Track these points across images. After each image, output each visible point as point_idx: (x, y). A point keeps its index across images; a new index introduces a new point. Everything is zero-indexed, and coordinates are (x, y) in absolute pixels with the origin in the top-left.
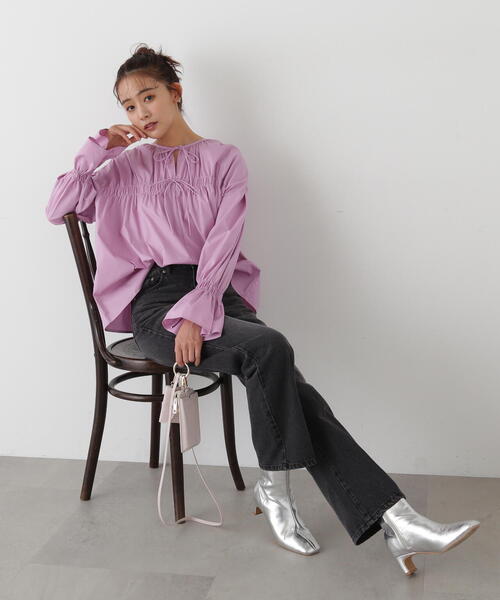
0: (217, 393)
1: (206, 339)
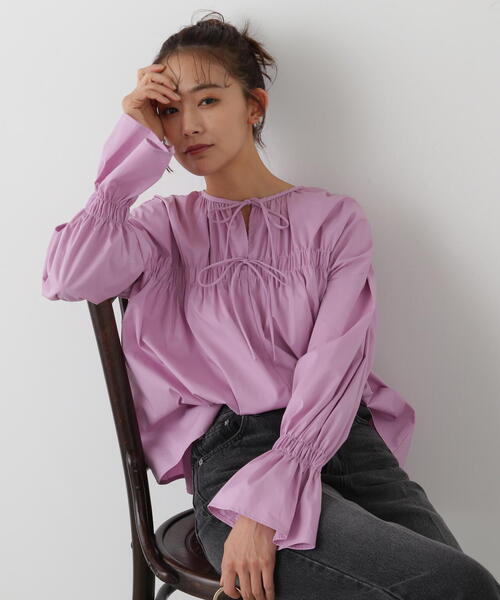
1: (281, 548)
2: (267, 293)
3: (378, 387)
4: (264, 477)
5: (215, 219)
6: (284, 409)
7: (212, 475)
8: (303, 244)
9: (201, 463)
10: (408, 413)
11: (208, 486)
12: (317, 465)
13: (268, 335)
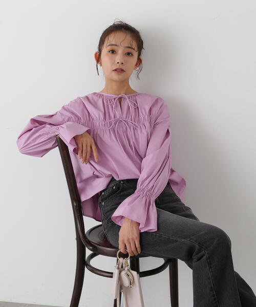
0: (166, 272)
1: (142, 231)
2: (130, 133)
3: (172, 171)
4: (134, 203)
5: (107, 103)
6: (138, 179)
7: (109, 208)
8: (144, 113)
9: (103, 204)
10: (183, 182)
11: (108, 212)
12: (153, 199)
13: (132, 150)
